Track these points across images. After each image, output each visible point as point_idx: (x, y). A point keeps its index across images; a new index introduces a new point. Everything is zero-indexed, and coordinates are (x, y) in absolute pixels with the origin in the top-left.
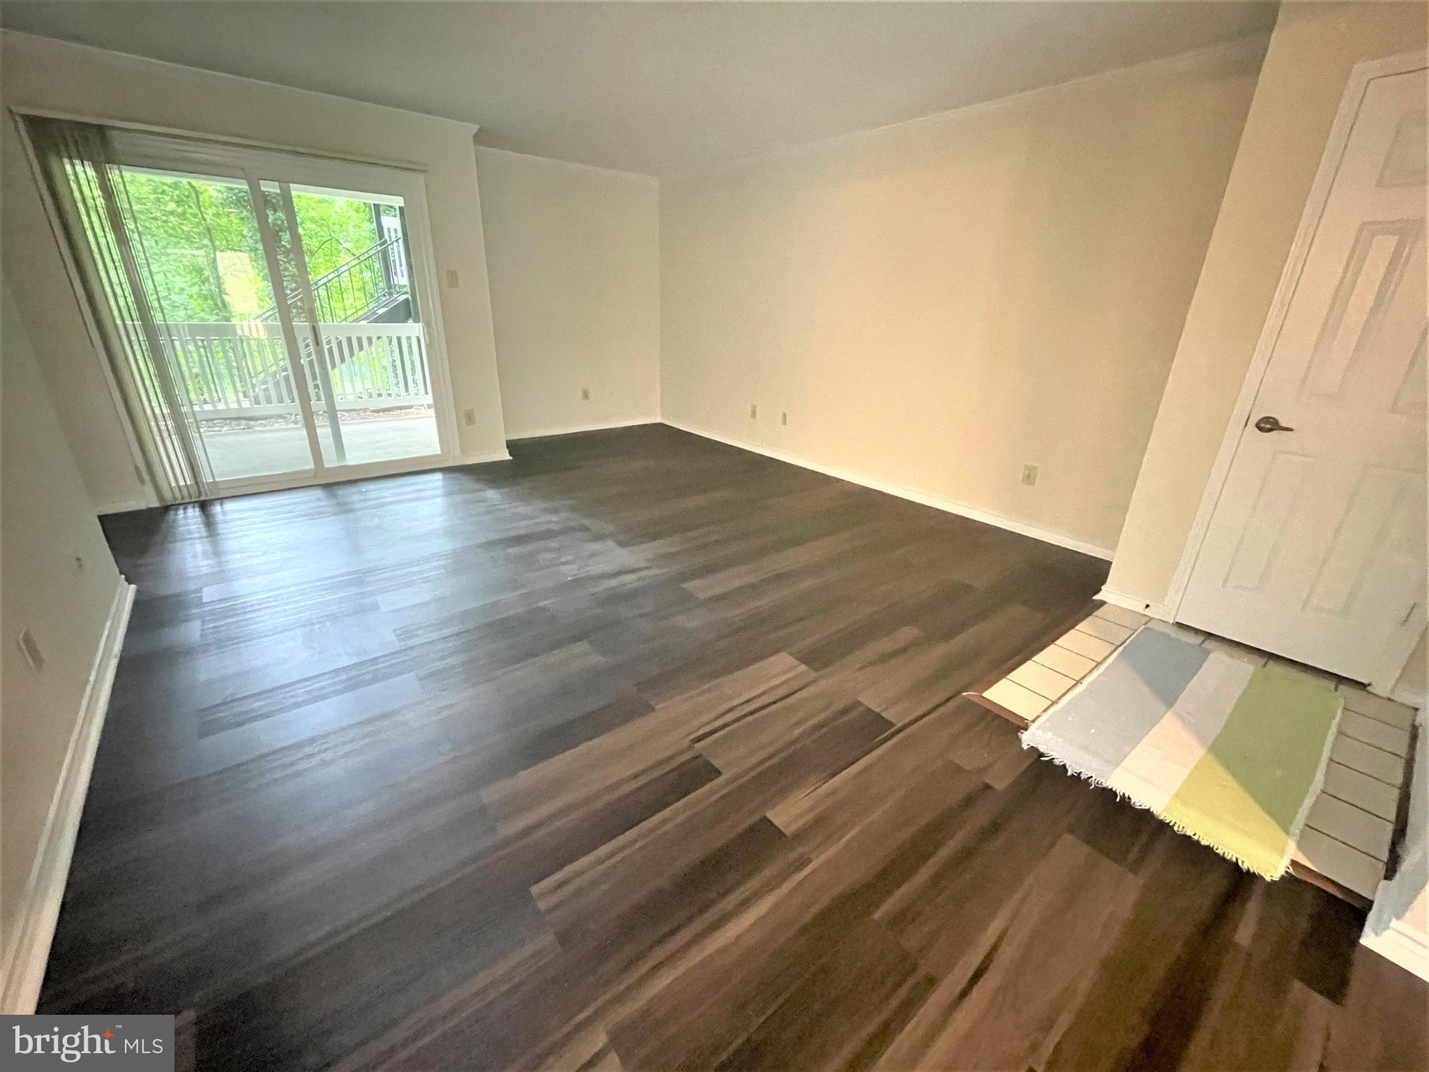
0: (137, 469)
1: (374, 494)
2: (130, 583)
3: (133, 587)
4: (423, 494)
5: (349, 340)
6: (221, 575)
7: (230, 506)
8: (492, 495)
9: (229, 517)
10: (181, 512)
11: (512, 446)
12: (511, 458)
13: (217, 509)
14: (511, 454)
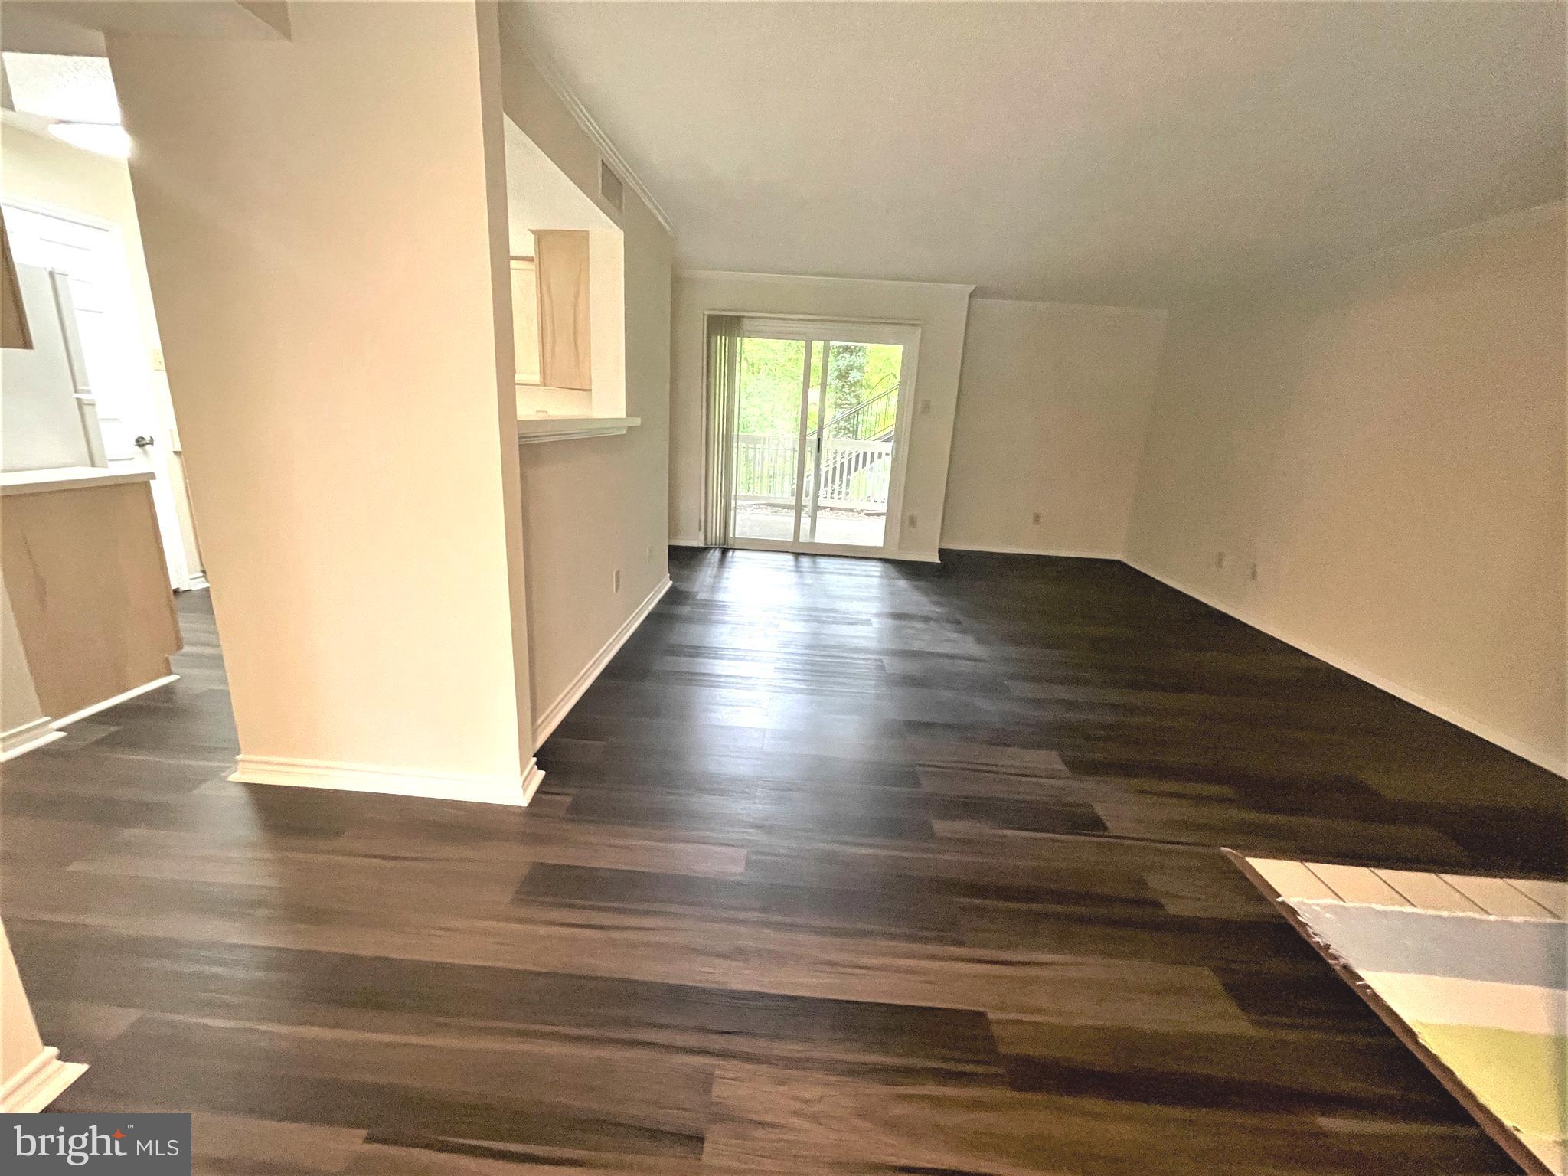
0: (700, 520)
1: (823, 565)
2: (671, 580)
3: (671, 582)
4: (854, 572)
5: (865, 454)
6: (714, 588)
7: (738, 553)
8: (902, 583)
9: (735, 560)
10: (712, 551)
11: (942, 552)
12: (939, 562)
13: (730, 553)
14: (940, 558)
